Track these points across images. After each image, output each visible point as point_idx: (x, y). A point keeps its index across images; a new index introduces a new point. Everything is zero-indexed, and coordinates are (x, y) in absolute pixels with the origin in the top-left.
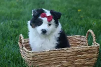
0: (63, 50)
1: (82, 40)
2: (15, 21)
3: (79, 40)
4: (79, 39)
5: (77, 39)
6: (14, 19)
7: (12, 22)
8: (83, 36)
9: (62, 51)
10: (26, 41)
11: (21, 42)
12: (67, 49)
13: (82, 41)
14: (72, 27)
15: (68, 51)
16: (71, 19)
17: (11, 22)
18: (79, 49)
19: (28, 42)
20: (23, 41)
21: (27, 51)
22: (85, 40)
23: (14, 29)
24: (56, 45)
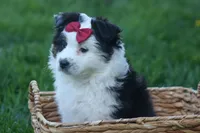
0: (134, 122)
1: (188, 99)
2: (32, 46)
3: (180, 100)
4: (181, 96)
5: (176, 95)
7: (26, 48)
9: (133, 125)
10: (49, 98)
11: (33, 100)
12: (145, 122)
13: (188, 102)
14: (173, 66)
15: (147, 125)
16: (173, 45)
17: (22, 48)
18: (176, 122)
19: (52, 100)
20: (37, 97)
21: (45, 121)
22: (195, 99)
23: (26, 67)
24: (113, 110)
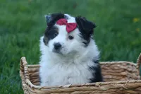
0: (94, 86)
1: (130, 70)
2: (20, 35)
3: (125, 70)
4: (125, 68)
5: (122, 67)
6: (20, 32)
7: (17, 37)
8: (132, 63)
10: (34, 69)
12: (101, 85)
13: (131, 72)
15: (103, 88)
16: (119, 34)
17: (15, 37)
18: (122, 85)
21: (32, 85)
22: (135, 70)
23: (18, 49)
